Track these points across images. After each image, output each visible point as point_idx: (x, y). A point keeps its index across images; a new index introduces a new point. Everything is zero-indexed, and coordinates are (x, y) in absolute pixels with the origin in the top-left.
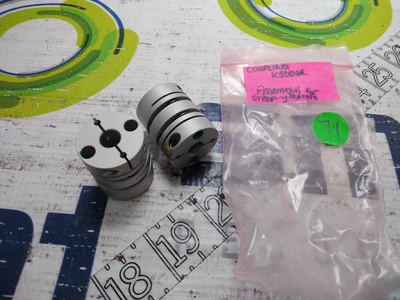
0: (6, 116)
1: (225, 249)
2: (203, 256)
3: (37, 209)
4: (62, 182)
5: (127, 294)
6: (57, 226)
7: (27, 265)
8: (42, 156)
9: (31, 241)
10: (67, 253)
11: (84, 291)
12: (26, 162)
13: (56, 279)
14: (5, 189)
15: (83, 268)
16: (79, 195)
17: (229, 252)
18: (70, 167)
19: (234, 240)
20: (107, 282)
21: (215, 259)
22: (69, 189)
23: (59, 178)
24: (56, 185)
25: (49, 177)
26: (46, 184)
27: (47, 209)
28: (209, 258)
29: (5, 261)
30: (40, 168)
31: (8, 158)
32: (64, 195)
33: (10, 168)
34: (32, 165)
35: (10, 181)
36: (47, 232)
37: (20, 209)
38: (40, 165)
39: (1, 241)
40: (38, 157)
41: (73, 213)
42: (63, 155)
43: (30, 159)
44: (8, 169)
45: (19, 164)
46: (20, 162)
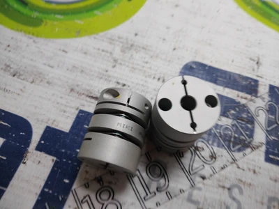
0: (29, 33)
1: (190, 195)
2: (170, 196)
3: (38, 120)
4: (63, 102)
6: (52, 140)
7: (22, 166)
8: (51, 75)
9: (28, 146)
10: (56, 164)
11: (64, 201)
12: (37, 77)
13: (43, 184)
14: (16, 96)
15: (67, 181)
16: (75, 116)
17: (194, 198)
18: (72, 90)
19: (200, 189)
20: (85, 198)
21: (180, 202)
22: (68, 109)
23: (61, 97)
24: (58, 103)
25: (53, 95)
26: (50, 100)
27: (47, 123)
28: (175, 199)
29: (5, 158)
30: (47, 85)
31: (23, 71)
32: (62, 113)
33: (24, 79)
34: (41, 81)
35: (21, 90)
36: (43, 142)
37: (25, 117)
38: (48, 82)
39: (5, 140)
40: (48, 75)
41: (68, 131)
42: (69, 79)
43: (41, 76)
44: (22, 79)
45: (31, 78)
46: (33, 76)
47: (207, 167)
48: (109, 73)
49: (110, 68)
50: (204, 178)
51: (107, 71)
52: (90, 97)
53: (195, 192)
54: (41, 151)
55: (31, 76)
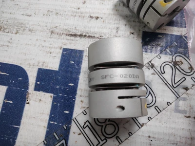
1: (177, 106)
2: (159, 111)
3: (30, 65)
4: (47, 44)
5: (100, 133)
6: (46, 80)
8: (31, 23)
9: (28, 89)
10: (54, 100)
11: (68, 129)
12: (20, 28)
13: (47, 118)
14: (6, 48)
15: (67, 112)
16: (60, 55)
17: (180, 108)
18: (52, 32)
20: (85, 123)
21: (169, 113)
22: (52, 50)
23: (45, 41)
24: (43, 47)
25: (37, 40)
26: (35, 45)
27: (38, 65)
28: (163, 112)
29: (12, 102)
30: (30, 33)
31: (6, 24)
32: (49, 54)
33: (9, 32)
34: (24, 30)
35: (9, 42)
36: (39, 83)
38: (30, 30)
39: (7, 87)
40: (28, 24)
41: (57, 70)
42: (47, 23)
43: (22, 25)
44: (7, 32)
45: (15, 29)
46: (15, 27)
47: (188, 78)
48: (82, 10)
49: (81, 5)
50: (186, 89)
51: (79, 8)
52: (69, 35)
53: (181, 103)
54: (39, 91)
55: (14, 28)
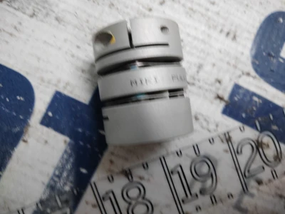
1: (239, 201)
2: (214, 200)
3: (42, 80)
4: (81, 54)
7: (21, 145)
8: (62, 6)
9: (29, 118)
11: (80, 196)
14: (7, 37)
15: (84, 171)
19: (252, 195)
21: (225, 208)
23: (78, 47)
24: (73, 56)
25: (66, 40)
26: (60, 49)
27: (56, 85)
30: (56, 23)
32: (79, 73)
33: (18, 9)
34: (47, 14)
35: (15, 28)
36: (50, 114)
37: (22, 73)
38: (57, 19)
40: (57, 6)
41: (87, 102)
42: (90, 16)
43: (46, 6)
44: (15, 9)
45: (31, 8)
46: (33, 4)
47: (268, 170)
49: (155, 5)
50: (260, 182)
53: (246, 199)
55: (30, 4)
